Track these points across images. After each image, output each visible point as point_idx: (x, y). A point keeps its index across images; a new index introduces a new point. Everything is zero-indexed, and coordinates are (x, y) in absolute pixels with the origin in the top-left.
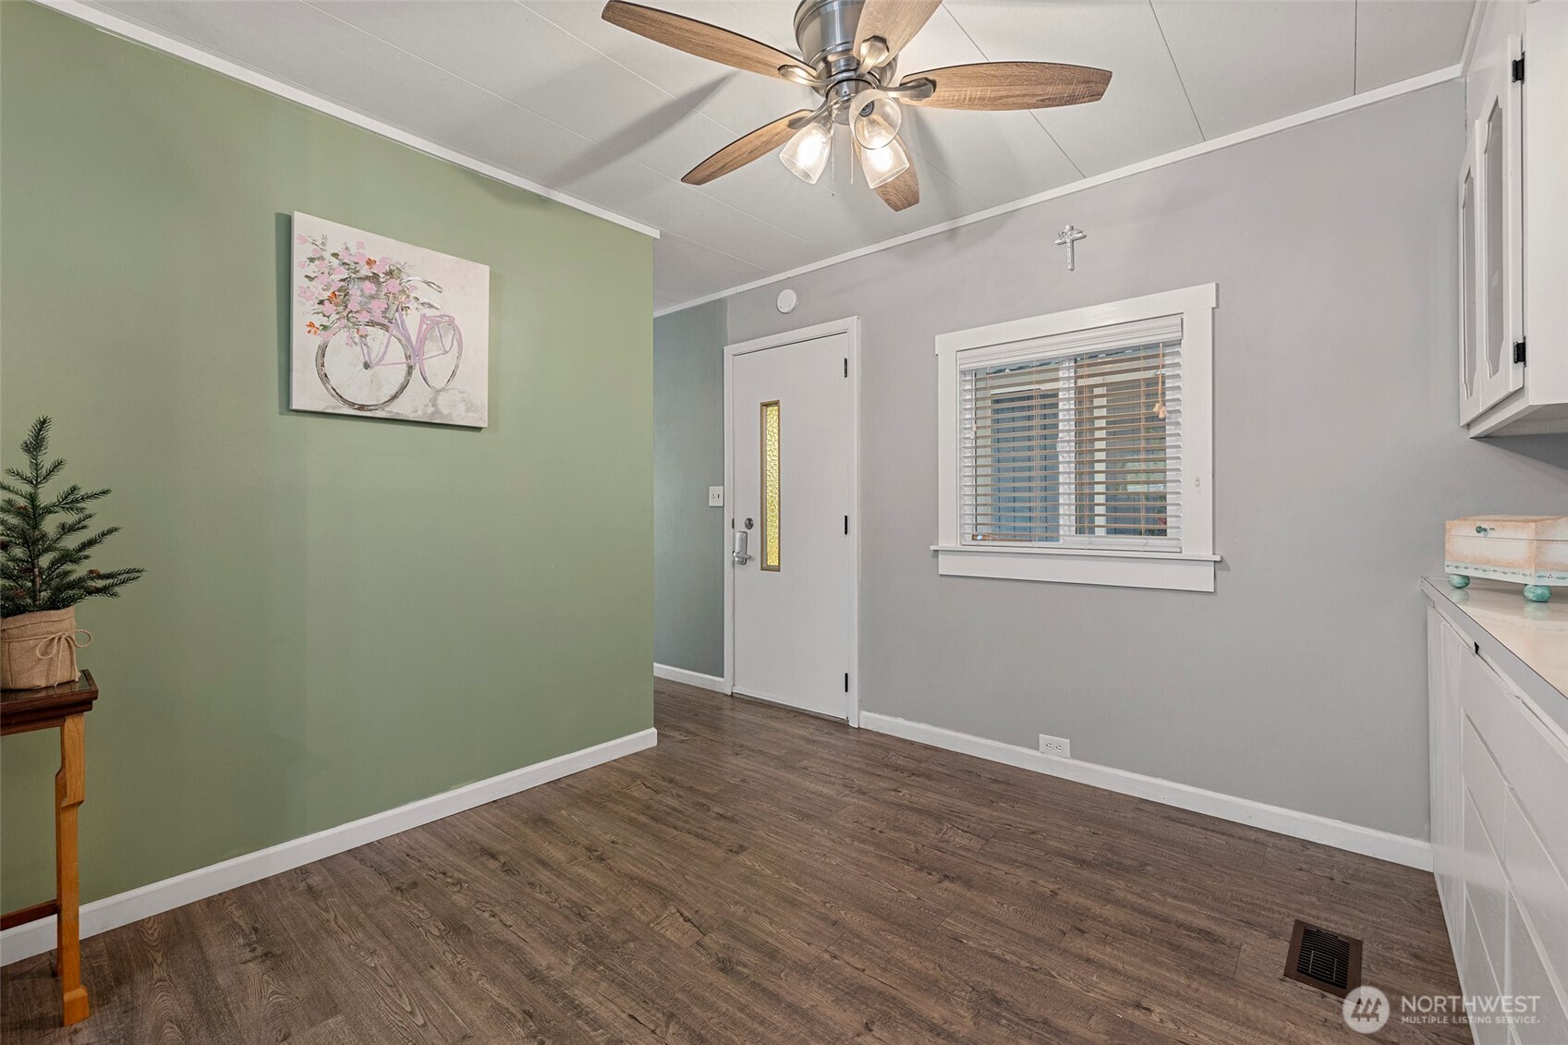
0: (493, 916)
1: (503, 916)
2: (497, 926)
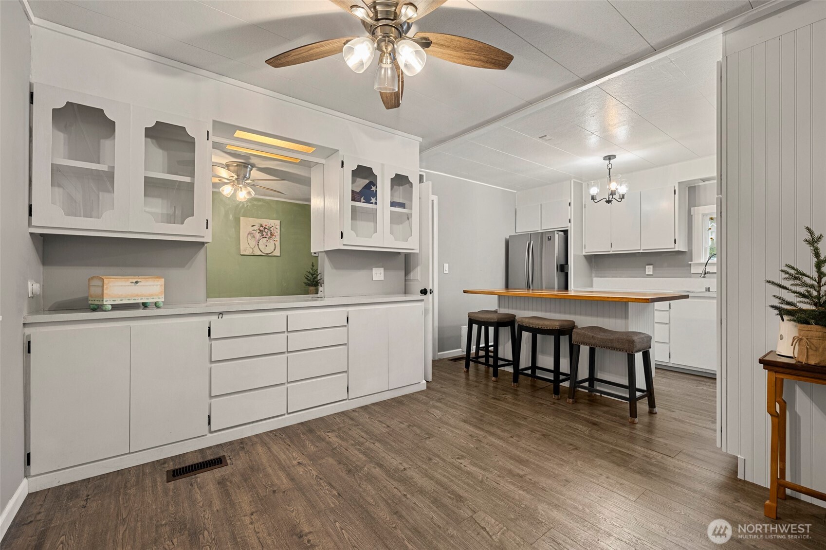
0: (405, 495)
1: (400, 494)
2: (401, 489)
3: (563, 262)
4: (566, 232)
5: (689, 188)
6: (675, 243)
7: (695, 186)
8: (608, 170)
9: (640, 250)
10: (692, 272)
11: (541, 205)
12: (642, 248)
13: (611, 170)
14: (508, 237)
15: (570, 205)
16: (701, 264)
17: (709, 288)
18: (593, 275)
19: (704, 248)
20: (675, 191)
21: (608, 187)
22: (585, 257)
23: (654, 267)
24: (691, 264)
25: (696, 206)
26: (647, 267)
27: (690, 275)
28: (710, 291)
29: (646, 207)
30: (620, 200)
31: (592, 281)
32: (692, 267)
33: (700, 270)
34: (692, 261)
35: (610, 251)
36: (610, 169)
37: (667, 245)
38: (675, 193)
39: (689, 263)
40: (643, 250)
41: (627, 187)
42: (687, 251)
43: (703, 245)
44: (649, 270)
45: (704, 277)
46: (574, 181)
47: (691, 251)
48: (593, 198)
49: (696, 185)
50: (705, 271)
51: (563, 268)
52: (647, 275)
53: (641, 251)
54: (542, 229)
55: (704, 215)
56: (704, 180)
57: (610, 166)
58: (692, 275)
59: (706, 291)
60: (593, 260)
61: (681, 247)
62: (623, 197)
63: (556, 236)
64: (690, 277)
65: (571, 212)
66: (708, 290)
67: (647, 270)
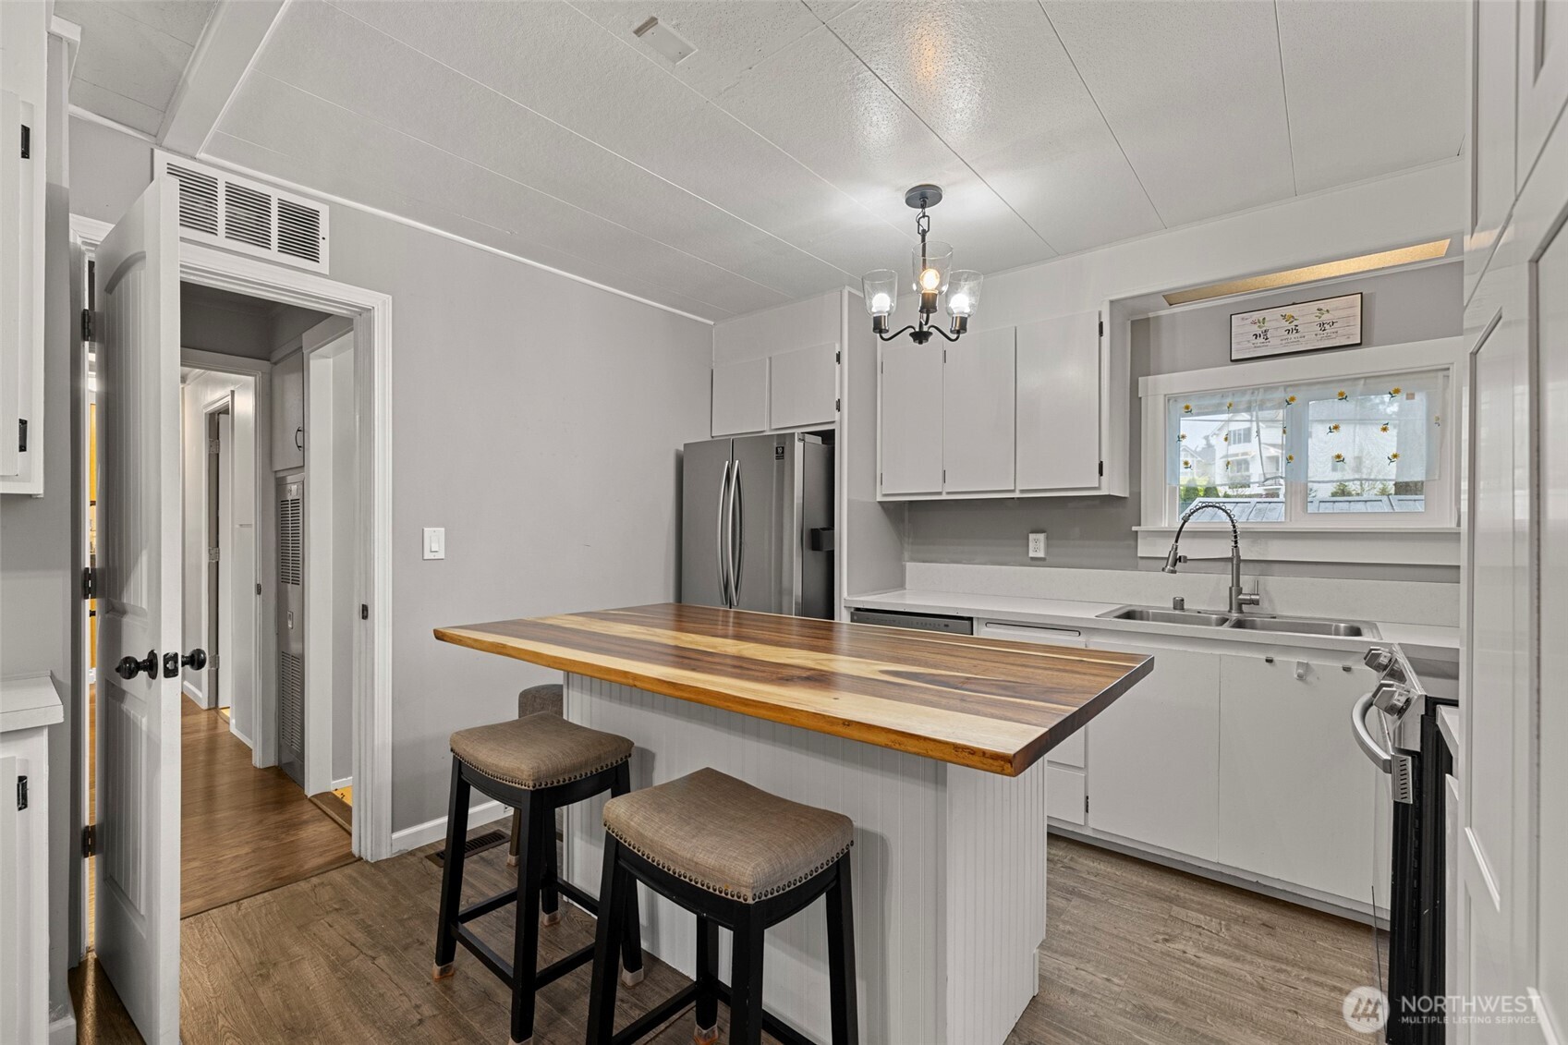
3: (820, 523)
4: (828, 437)
5: (1133, 322)
6: (1101, 473)
7: (1148, 319)
8: (920, 237)
9: (1013, 491)
10: (1139, 555)
11: (770, 358)
12: (1019, 487)
13: (928, 235)
14: (682, 448)
15: (838, 360)
16: (1163, 534)
17: (1183, 600)
18: (906, 555)
19: (1168, 486)
20: (1101, 325)
21: (915, 287)
22: (883, 507)
23: (1047, 538)
24: (1137, 532)
25: (1149, 375)
26: (1032, 536)
27: (1133, 562)
28: (1185, 607)
29: (1031, 380)
30: (954, 336)
31: (903, 571)
32: (1139, 540)
33: (1163, 549)
34: (1140, 525)
35: (940, 493)
36: (924, 233)
37: (1080, 480)
38: (1101, 333)
39: (1134, 528)
40: (1022, 491)
41: (972, 293)
42: (1127, 495)
43: (1168, 482)
44: (1037, 545)
45: (1174, 572)
46: (849, 292)
47: (1136, 495)
48: (878, 326)
49: (1151, 315)
50: (1176, 554)
51: (820, 540)
52: (1032, 559)
53: (1017, 495)
54: (773, 427)
55: (1170, 399)
56: (1172, 299)
57: (924, 222)
58: (1141, 563)
59: (1175, 608)
60: (906, 514)
61: (1113, 485)
62: (962, 326)
63: (798, 446)
64: (1136, 568)
65: (841, 381)
66: (1179, 604)
67: (1031, 545)
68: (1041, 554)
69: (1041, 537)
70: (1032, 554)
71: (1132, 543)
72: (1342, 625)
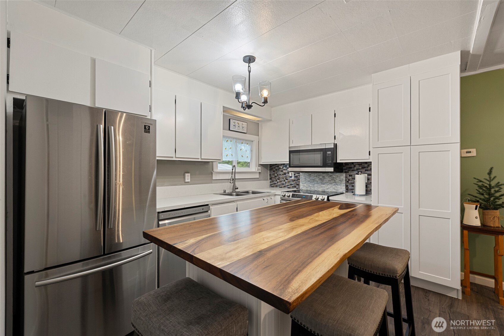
10: (213, 179)
15: (150, 85)
23: (191, 175)
24: (212, 172)
26: (187, 174)
27: (212, 181)
32: (213, 175)
34: (213, 170)
44: (188, 177)
58: (214, 181)
64: (212, 183)
65: (151, 97)
66: (225, 191)
67: (186, 177)
68: (189, 181)
69: (189, 174)
70: (187, 181)
71: (211, 175)
72: (251, 191)
